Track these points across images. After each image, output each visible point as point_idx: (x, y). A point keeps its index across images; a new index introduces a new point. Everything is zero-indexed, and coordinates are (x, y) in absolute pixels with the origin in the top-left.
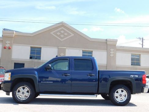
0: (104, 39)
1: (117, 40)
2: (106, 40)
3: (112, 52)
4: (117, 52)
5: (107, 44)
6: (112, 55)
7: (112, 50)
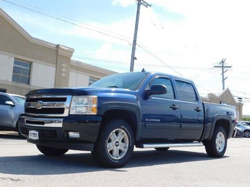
0: (54, 44)
1: (74, 50)
2: (58, 46)
3: (64, 70)
4: (71, 70)
5: (57, 53)
6: (63, 75)
7: (64, 65)
